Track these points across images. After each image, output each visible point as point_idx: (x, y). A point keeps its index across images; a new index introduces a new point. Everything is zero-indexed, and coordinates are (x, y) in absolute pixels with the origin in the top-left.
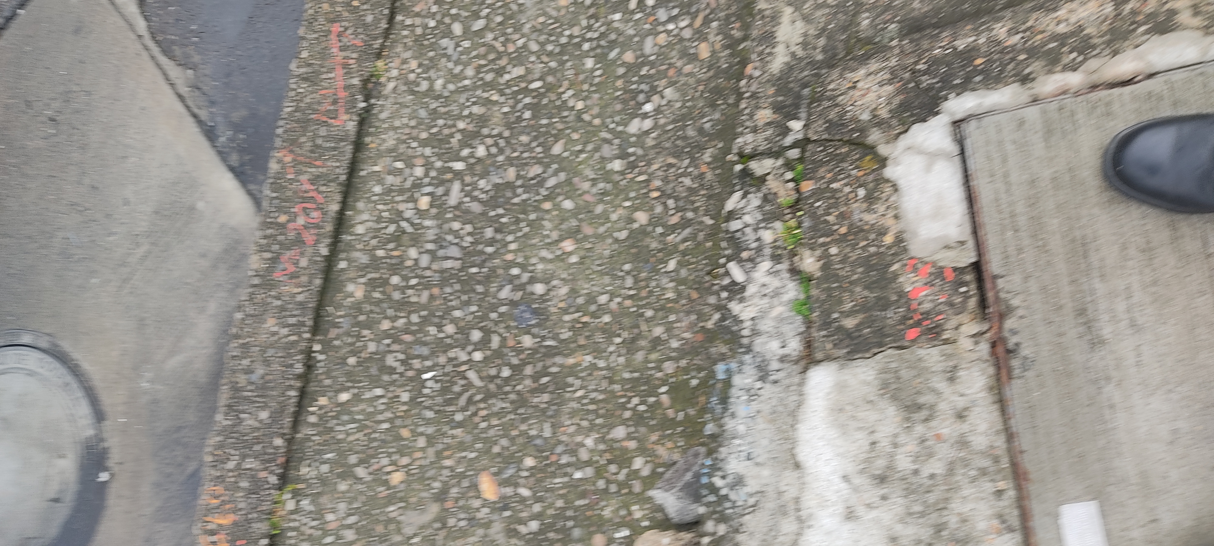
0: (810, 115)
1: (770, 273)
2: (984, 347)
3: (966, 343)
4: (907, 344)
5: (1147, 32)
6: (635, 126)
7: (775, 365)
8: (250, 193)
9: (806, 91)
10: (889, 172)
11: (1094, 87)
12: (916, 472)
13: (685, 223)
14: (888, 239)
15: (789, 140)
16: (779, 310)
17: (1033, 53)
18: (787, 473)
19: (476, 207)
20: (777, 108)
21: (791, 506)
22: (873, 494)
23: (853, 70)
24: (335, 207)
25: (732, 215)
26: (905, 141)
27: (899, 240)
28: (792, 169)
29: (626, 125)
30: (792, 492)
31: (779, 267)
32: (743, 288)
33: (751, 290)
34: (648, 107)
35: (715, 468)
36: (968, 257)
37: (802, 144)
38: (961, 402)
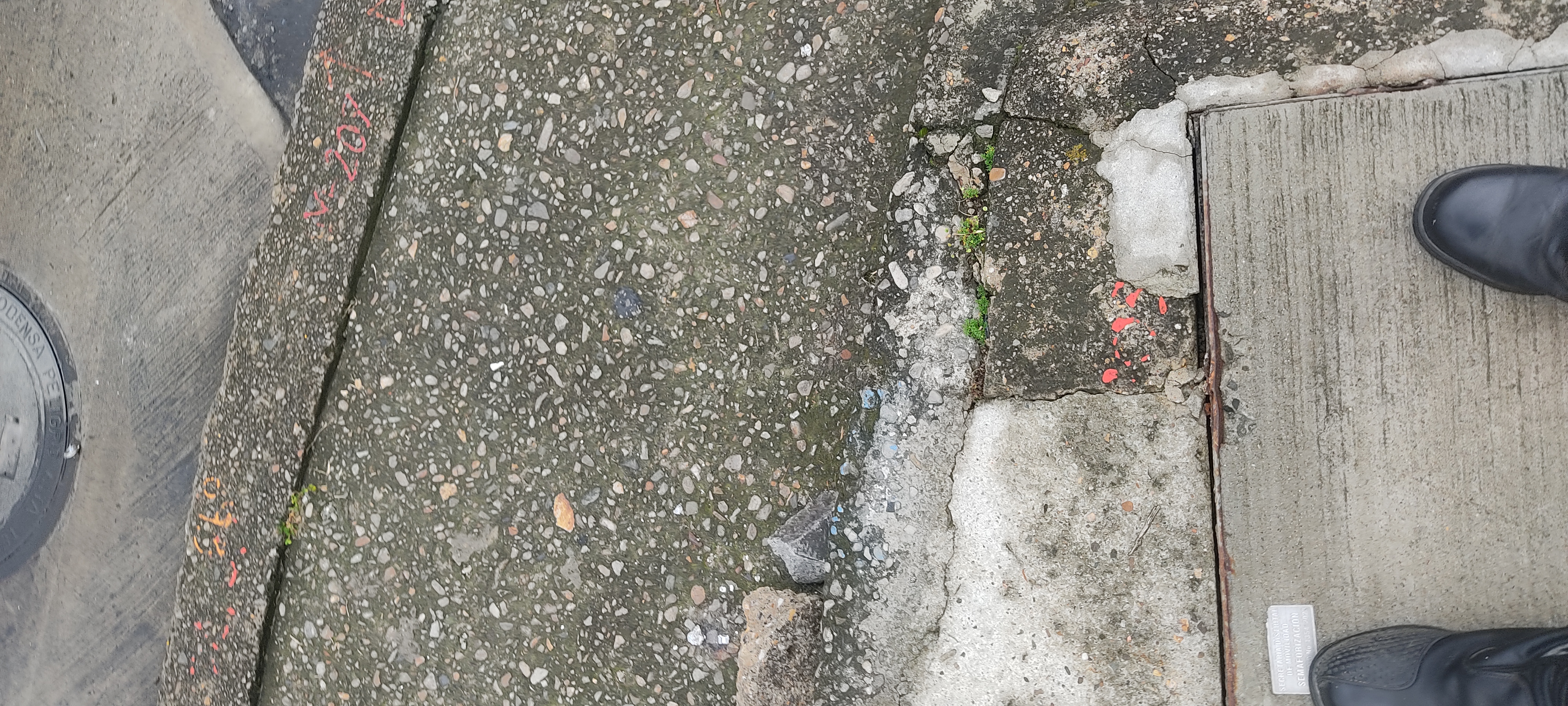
0: (1009, 82)
1: (938, 280)
2: (1196, 401)
3: (1173, 394)
4: (1102, 387)
5: (1442, 26)
6: (786, 73)
7: (934, 397)
8: (276, 104)
9: (1009, 52)
10: (1102, 168)
11: (1370, 87)
12: (1095, 547)
13: (841, 207)
14: (1093, 254)
15: (980, 113)
16: (947, 328)
17: (1298, 34)
18: (938, 532)
19: (572, 156)
20: (969, 70)
21: (939, 573)
22: (1039, 568)
23: (1071, 31)
24: (387, 135)
25: (899, 202)
26: (1126, 130)
27: (1106, 255)
28: (983, 151)
29: (776, 70)
30: (942, 556)
31: (951, 274)
32: (906, 297)
33: (915, 299)
34: (806, 50)
35: (847, 517)
36: (1190, 286)
37: (997, 120)
38: (1159, 467)
